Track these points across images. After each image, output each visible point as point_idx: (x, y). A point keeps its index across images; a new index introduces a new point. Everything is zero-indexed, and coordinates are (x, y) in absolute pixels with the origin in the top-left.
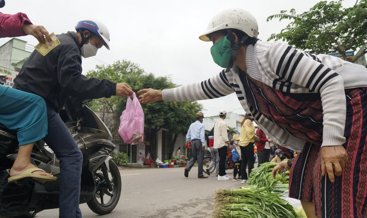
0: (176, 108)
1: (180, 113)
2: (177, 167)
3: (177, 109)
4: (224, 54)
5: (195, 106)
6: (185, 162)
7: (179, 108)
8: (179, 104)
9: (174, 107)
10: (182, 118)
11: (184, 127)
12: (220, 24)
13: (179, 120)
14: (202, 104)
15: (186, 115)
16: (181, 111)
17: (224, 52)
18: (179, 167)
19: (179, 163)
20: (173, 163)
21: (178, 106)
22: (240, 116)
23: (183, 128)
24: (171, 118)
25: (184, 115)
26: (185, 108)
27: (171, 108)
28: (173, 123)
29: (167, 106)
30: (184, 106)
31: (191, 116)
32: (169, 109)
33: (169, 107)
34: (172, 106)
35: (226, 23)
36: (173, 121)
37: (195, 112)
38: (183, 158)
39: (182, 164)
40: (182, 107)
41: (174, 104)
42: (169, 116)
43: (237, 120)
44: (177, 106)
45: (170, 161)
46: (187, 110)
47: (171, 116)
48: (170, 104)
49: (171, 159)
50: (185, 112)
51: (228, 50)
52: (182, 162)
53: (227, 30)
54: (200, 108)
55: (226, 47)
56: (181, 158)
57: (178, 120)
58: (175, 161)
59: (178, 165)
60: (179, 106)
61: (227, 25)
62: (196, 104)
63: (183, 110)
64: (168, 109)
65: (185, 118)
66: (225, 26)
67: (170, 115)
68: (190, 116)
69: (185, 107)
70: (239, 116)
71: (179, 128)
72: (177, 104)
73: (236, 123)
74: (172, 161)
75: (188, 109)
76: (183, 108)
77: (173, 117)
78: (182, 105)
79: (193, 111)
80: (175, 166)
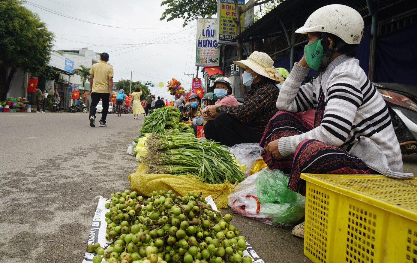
0: (16, 33)
1: (22, 40)
2: (13, 112)
3: (19, 34)
4: (315, 58)
5: (43, 33)
6: (25, 106)
7: (21, 32)
8: (21, 27)
9: (15, 30)
10: (25, 47)
11: (27, 59)
12: (316, 25)
13: (21, 50)
14: (52, 33)
15: (30, 43)
16: (24, 37)
17: (316, 56)
18: (17, 112)
19: (16, 107)
20: (8, 107)
21: (20, 29)
22: (98, 55)
23: (25, 60)
24: (9, 46)
25: (29, 44)
26: (30, 35)
27: (10, 31)
28: (11, 52)
29: (4, 27)
30: (29, 31)
31: (38, 46)
32: (6, 33)
33: (6, 29)
34: (11, 29)
35: (322, 26)
36: (12, 50)
37: (43, 41)
38: (22, 101)
39: (21, 108)
40: (26, 32)
41: (14, 27)
42: (6, 42)
43: (93, 60)
44: (18, 30)
45: (5, 103)
46: (34, 38)
47: (9, 43)
48: (8, 25)
49: (5, 101)
50: (30, 40)
51: (320, 55)
52: (20, 105)
53: (322, 33)
54: (50, 38)
55: (318, 52)
56: (19, 100)
57: (19, 49)
58: (12, 104)
59: (16, 109)
60: (22, 30)
61: (323, 28)
62: (45, 31)
63: (26, 36)
64: (4, 31)
65: (30, 47)
66: (321, 29)
67: (8, 41)
68: (36, 46)
69: (31, 33)
70: (96, 54)
71: (20, 60)
72: (20, 26)
73: (91, 63)
74: (7, 104)
75: (35, 36)
76: (28, 33)
77: (11, 45)
78: (26, 30)
79: (41, 39)
80: (12, 110)
